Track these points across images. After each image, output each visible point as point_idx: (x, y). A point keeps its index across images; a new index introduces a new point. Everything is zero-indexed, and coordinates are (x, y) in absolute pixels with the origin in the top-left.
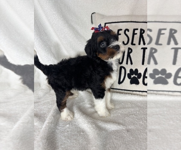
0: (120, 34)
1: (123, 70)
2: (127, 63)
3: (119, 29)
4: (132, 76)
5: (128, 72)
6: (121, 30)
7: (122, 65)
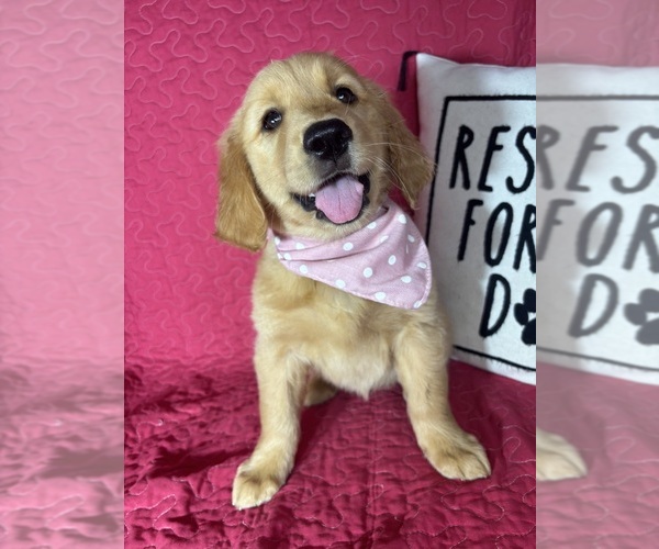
0: (500, 148)
1: (500, 291)
2: (517, 266)
3: (499, 125)
4: (531, 316)
5: (518, 298)
6: (506, 129)
7: (497, 270)
